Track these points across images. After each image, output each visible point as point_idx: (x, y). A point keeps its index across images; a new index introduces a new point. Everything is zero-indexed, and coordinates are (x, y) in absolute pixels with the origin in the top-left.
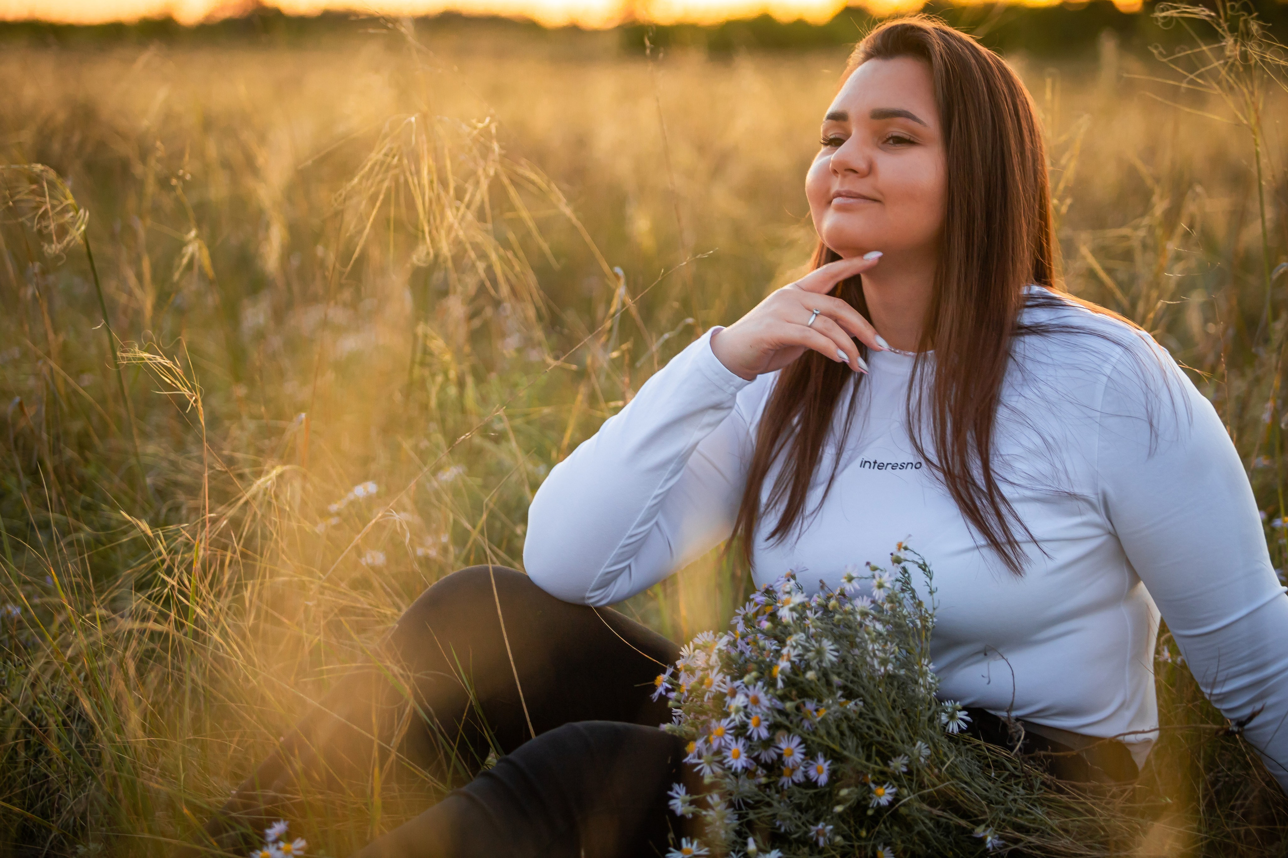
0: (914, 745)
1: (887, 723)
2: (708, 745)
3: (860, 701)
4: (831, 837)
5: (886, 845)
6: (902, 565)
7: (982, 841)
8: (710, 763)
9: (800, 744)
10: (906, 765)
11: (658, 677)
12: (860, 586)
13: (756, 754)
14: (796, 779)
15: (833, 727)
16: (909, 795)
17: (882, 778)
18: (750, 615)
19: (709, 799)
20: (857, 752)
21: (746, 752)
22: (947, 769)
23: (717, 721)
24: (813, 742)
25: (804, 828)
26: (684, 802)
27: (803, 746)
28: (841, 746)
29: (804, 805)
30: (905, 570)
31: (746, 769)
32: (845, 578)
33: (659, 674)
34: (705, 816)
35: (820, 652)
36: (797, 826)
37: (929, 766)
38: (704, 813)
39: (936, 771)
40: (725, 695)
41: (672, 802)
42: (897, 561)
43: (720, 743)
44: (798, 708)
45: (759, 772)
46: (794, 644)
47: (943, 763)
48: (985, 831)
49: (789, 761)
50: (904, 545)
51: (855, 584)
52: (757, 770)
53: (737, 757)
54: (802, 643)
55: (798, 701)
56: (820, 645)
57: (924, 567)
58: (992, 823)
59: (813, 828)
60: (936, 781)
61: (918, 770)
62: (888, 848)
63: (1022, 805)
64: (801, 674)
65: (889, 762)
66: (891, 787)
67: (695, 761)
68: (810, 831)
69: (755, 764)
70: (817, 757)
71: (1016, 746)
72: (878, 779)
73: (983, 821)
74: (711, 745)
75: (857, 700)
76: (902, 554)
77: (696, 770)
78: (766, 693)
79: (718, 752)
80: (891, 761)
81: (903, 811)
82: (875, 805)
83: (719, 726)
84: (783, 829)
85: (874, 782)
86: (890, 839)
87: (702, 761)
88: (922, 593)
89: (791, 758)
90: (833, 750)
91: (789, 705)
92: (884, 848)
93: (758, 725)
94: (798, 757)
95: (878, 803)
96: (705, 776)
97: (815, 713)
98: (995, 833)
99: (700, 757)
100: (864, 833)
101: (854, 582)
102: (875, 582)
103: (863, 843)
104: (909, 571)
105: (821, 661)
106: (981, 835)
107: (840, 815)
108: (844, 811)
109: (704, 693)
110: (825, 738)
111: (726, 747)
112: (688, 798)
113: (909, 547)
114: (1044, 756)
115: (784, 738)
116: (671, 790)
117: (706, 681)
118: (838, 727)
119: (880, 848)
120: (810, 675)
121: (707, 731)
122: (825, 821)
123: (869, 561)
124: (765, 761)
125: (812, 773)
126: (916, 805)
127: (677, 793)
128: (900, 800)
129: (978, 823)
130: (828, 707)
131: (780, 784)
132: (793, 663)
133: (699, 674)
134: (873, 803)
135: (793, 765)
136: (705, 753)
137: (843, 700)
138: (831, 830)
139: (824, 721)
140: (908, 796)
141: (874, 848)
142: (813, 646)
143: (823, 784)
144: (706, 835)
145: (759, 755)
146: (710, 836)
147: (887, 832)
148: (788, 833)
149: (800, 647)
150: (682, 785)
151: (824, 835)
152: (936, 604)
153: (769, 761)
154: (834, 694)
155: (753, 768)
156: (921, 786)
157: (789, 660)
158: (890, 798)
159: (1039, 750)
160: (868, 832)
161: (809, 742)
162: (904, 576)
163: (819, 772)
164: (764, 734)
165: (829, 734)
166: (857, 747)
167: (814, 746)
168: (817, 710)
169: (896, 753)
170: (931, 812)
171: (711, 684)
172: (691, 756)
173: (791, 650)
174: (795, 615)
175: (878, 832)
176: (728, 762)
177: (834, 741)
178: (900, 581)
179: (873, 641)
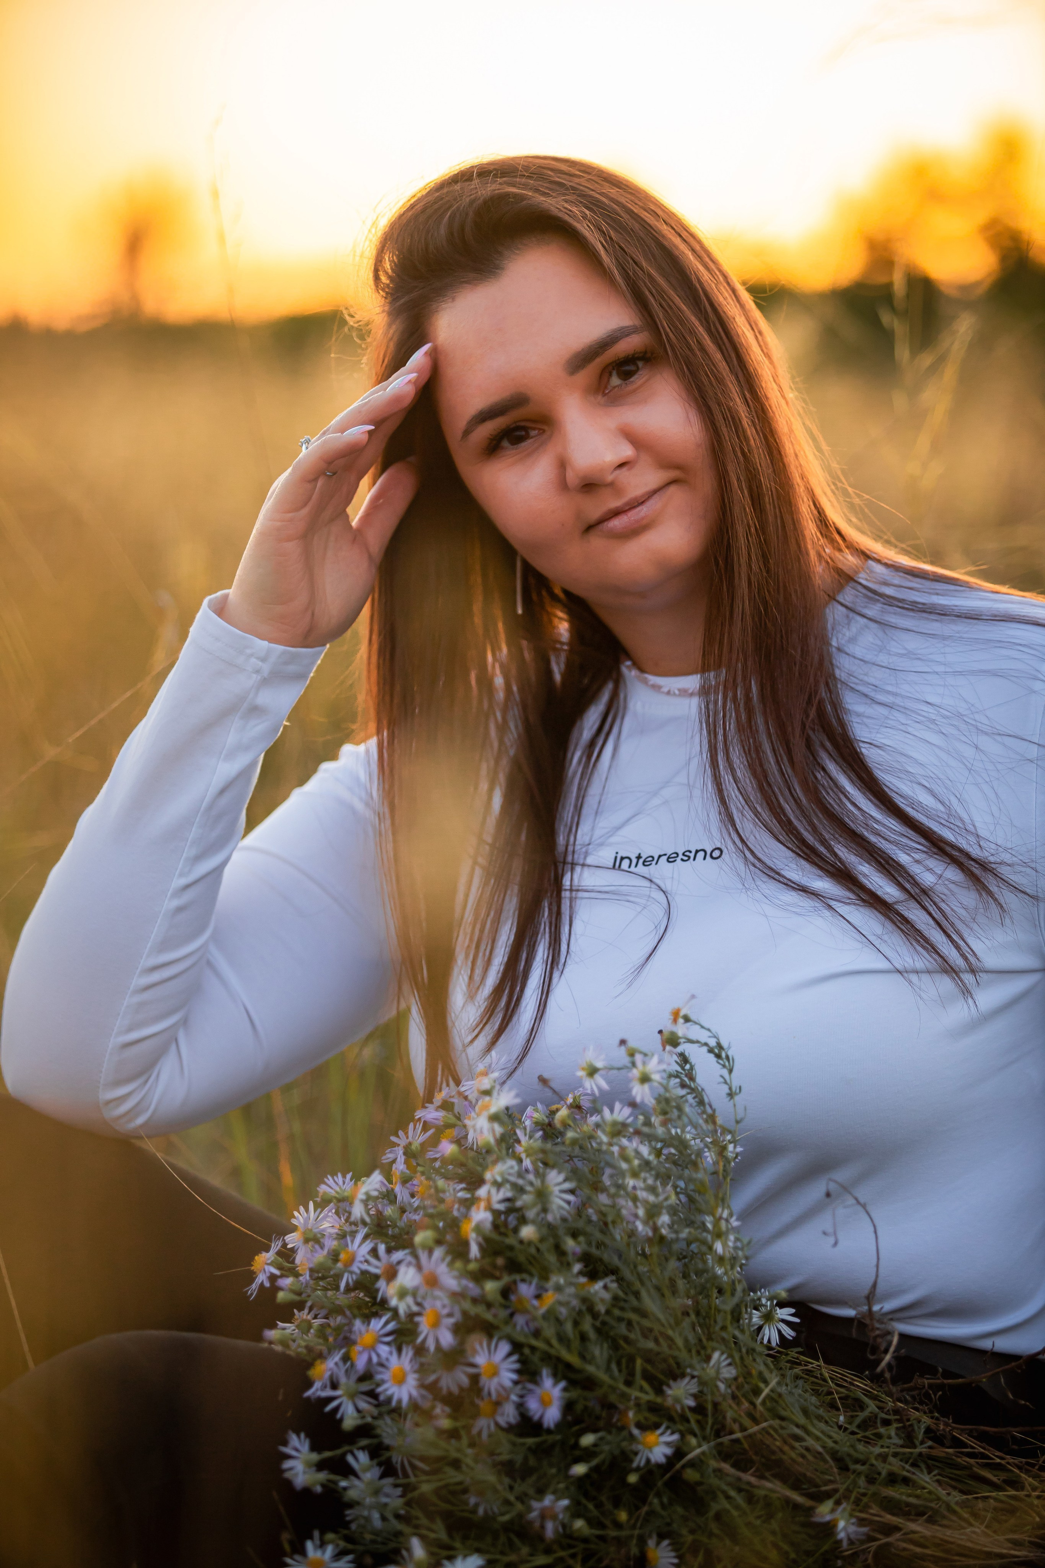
0: (708, 1358)
1: (661, 1316)
2: (349, 1364)
3: (612, 1281)
4: (566, 1521)
5: (661, 1537)
6: (679, 1049)
7: (829, 1528)
8: (352, 1396)
9: (509, 1355)
10: (695, 1396)
11: (256, 1258)
12: (609, 1082)
13: (432, 1378)
14: (502, 1421)
15: (569, 1327)
16: (700, 1446)
17: (653, 1418)
18: (415, 1146)
19: (350, 1459)
20: (608, 1369)
21: (416, 1372)
22: (764, 1403)
23: (363, 1322)
24: (533, 1349)
25: (519, 1506)
26: (308, 1464)
27: (515, 1357)
28: (582, 1357)
29: (518, 1465)
30: (684, 1059)
31: (414, 1406)
32: (583, 1069)
33: (258, 1252)
34: (345, 1489)
35: (542, 1195)
36: (507, 1502)
37: (734, 1397)
38: (343, 1484)
39: (746, 1405)
40: (377, 1277)
41: (287, 1464)
42: (672, 1041)
43: (370, 1359)
44: (506, 1293)
45: (438, 1410)
46: (499, 1179)
47: (757, 1392)
48: (833, 1511)
49: (491, 1385)
50: (682, 1013)
51: (600, 1082)
52: (433, 1407)
53: (401, 1380)
54: (513, 1179)
55: (506, 1279)
56: (543, 1182)
57: (718, 1052)
58: (846, 1497)
59: (536, 1505)
60: (747, 1422)
61: (716, 1405)
62: (666, 1543)
63: (895, 1465)
64: (510, 1233)
65: (665, 1388)
66: (669, 1432)
67: (329, 1393)
68: (530, 1509)
69: (430, 1397)
70: (541, 1377)
71: (881, 1360)
72: (646, 1419)
73: (828, 1495)
74: (352, 1365)
75: (607, 1280)
76: (681, 1029)
77: (328, 1408)
78: (451, 1264)
79: (366, 1376)
80: (669, 1386)
81: (691, 1475)
82: (643, 1463)
83: (367, 1331)
84: (481, 1511)
85: (639, 1426)
86: (669, 1524)
87: (338, 1393)
88: (714, 1092)
89: (495, 1380)
90: (568, 1366)
91: (491, 1287)
92: (658, 1544)
93: (436, 1325)
94: (507, 1376)
95: (648, 1461)
96: (345, 1417)
97: (535, 1303)
98: (851, 1515)
99: (334, 1386)
100: (623, 1516)
101: (597, 1077)
102: (636, 1073)
103: (624, 1533)
104: (692, 1060)
105: (545, 1210)
106: (828, 1518)
107: (581, 1480)
108: (587, 1476)
109: (338, 1277)
110: (554, 1342)
111: (381, 1365)
112: (315, 1457)
113: (693, 1017)
114: (931, 1386)
115: (481, 1344)
116: (285, 1443)
117: (343, 1256)
118: (576, 1323)
119: (651, 1543)
120: (527, 1232)
121: (348, 1341)
122: (554, 1493)
123: (625, 1037)
124: (448, 1388)
125: (533, 1406)
126: (713, 1464)
127: (297, 1450)
128: (685, 1455)
129: (820, 1498)
130: (558, 1289)
131: (475, 1431)
132: (496, 1213)
133: (331, 1244)
134: (639, 1461)
135: (498, 1394)
136: (343, 1380)
137: (583, 1280)
138: (567, 1508)
139: (551, 1315)
140: (698, 1449)
141: (642, 1541)
142: (531, 1184)
143: (552, 1426)
144: (346, 1525)
145: (436, 1381)
146: (353, 1526)
147: (663, 1513)
148: (489, 1518)
149: (508, 1186)
150: (302, 1435)
151: (554, 1517)
152: (740, 1114)
153: (455, 1390)
154: (569, 1265)
155: (426, 1405)
156: (720, 1430)
157: (489, 1208)
158: (669, 1451)
159: (922, 1376)
160: (630, 1515)
161: (527, 1351)
162: (683, 1069)
163: (545, 1403)
164: (447, 1339)
165: (562, 1338)
166: (609, 1362)
167: (535, 1358)
168: (538, 1297)
169: (676, 1373)
170: (739, 1479)
171: (352, 1260)
172: (317, 1385)
173: (494, 1191)
174: (498, 1129)
175: (648, 1514)
176: (386, 1390)
177: (569, 1348)
178: (677, 1076)
179: (635, 1175)
